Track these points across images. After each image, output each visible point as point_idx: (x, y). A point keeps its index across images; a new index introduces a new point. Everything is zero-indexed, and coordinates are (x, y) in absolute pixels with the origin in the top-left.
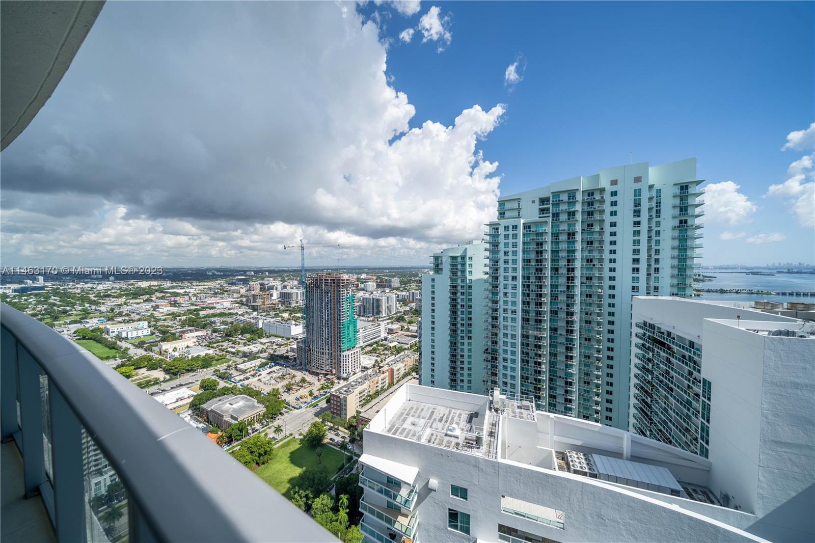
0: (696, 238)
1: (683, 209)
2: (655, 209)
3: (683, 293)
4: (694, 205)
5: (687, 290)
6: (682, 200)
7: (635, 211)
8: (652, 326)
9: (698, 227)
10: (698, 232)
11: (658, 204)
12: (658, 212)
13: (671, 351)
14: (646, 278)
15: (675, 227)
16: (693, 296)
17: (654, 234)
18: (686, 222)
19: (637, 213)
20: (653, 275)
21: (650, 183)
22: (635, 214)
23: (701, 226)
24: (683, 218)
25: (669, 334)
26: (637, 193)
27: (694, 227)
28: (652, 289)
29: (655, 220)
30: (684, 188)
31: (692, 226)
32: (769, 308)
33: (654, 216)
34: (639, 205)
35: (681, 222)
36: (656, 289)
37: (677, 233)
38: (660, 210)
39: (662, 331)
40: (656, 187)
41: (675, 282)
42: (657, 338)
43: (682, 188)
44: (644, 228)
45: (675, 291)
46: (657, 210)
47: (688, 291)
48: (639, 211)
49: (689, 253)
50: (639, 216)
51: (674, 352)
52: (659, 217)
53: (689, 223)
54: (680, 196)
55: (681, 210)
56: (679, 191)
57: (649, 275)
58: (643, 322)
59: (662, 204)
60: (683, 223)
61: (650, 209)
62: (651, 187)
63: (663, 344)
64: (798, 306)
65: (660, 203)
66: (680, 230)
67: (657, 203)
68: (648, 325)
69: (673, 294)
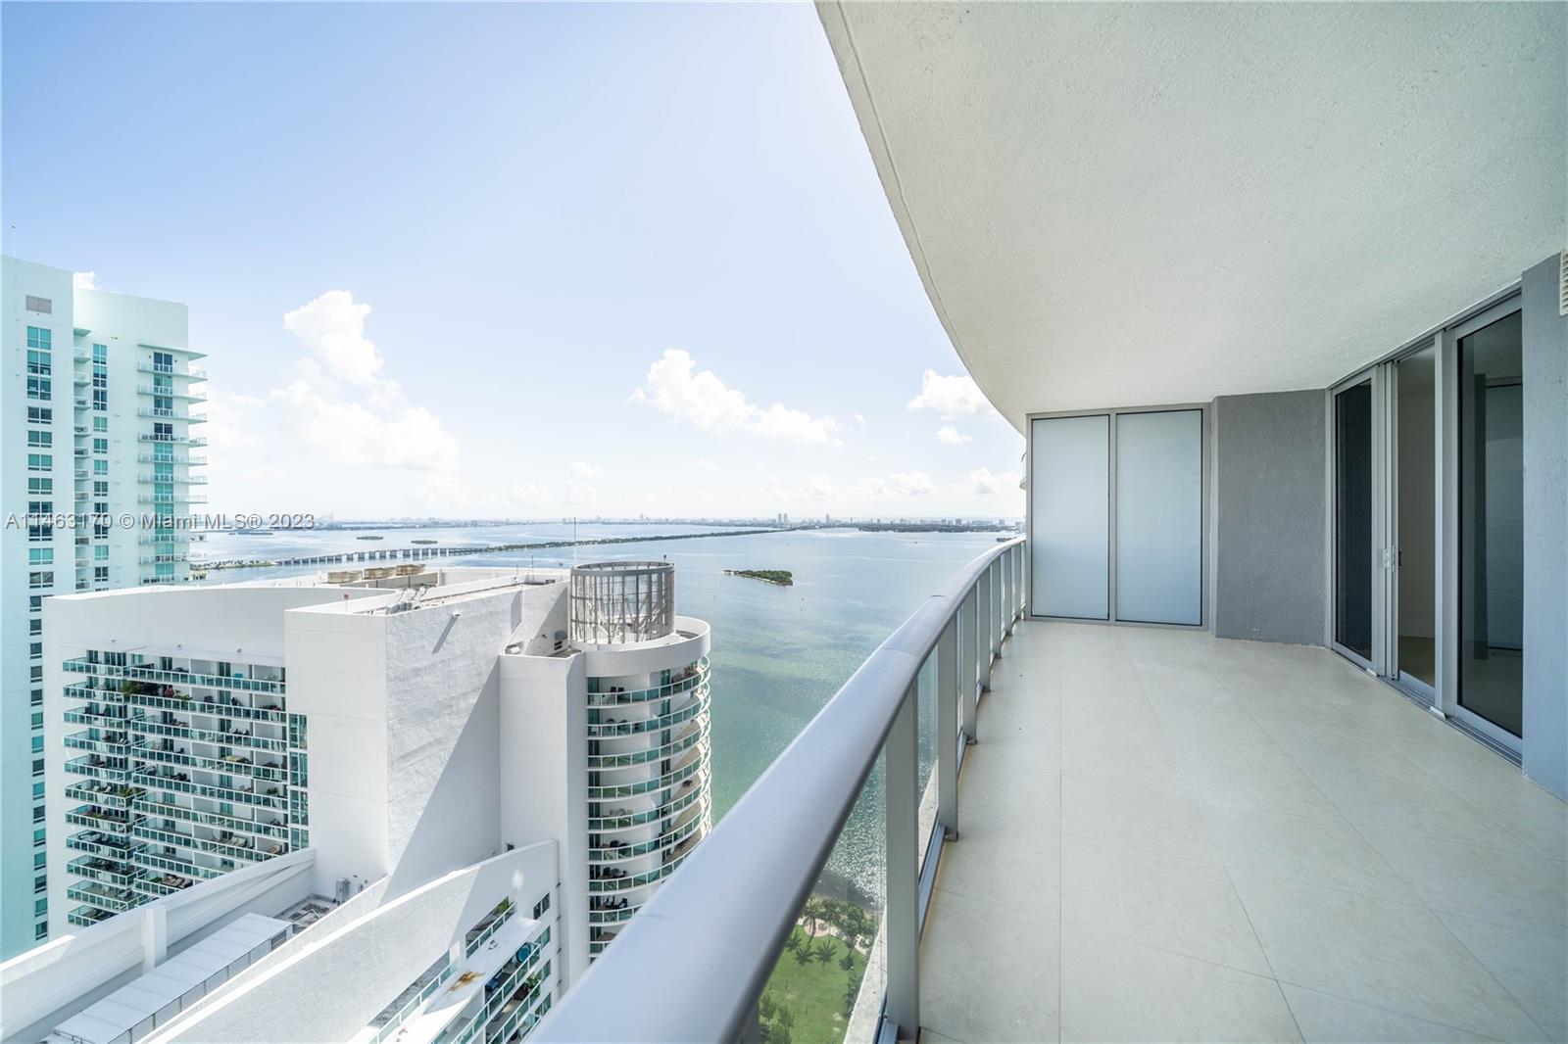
0: (192, 465)
1: (162, 403)
2: (91, 389)
3: (170, 576)
4: (184, 398)
5: (176, 569)
6: (158, 382)
7: (32, 383)
8: (116, 660)
9: (195, 444)
10: (193, 452)
11: (100, 379)
12: (100, 398)
13: (179, 697)
14: (74, 550)
15: (145, 437)
16: (191, 579)
17: (92, 447)
18: (169, 429)
19: (39, 387)
20: (93, 542)
21: (79, 323)
22: (33, 389)
23: (201, 442)
24: (164, 421)
25: (167, 663)
26: (38, 338)
27: (186, 442)
28: (90, 576)
29: (91, 414)
30: (163, 359)
31: (183, 439)
32: (347, 580)
33: (90, 402)
34: (46, 368)
35: (158, 428)
36: (101, 573)
37: (149, 450)
38: (104, 393)
39: (146, 662)
40: (96, 337)
41: (150, 553)
42: (138, 679)
43: (158, 357)
44: (62, 427)
45: (151, 573)
46: (96, 393)
47: (181, 571)
48: (47, 385)
49: (177, 493)
50: (46, 396)
51: (186, 698)
52: (104, 408)
53: (175, 434)
54: (155, 374)
55: (158, 403)
56: (150, 363)
57: (81, 541)
58: (85, 655)
59: (108, 380)
60: (163, 431)
61: (79, 386)
62: (80, 334)
63: (151, 689)
64: (376, 572)
65: (104, 376)
66: (156, 444)
67: (96, 375)
68: (101, 658)
69: (146, 581)
